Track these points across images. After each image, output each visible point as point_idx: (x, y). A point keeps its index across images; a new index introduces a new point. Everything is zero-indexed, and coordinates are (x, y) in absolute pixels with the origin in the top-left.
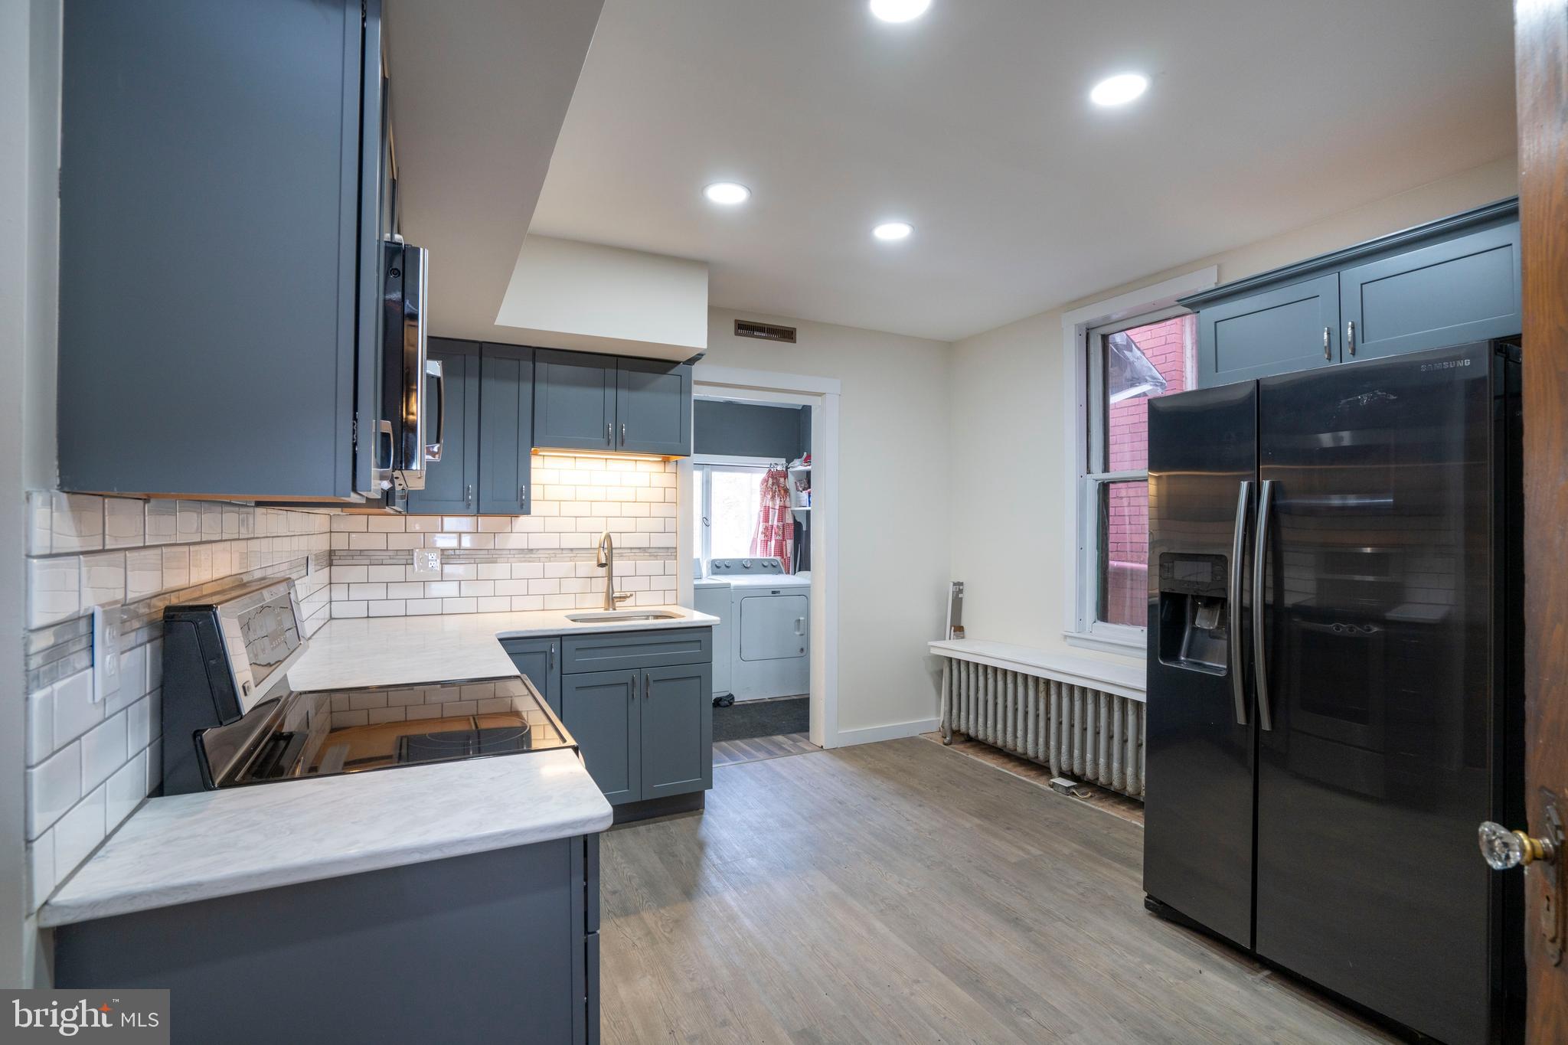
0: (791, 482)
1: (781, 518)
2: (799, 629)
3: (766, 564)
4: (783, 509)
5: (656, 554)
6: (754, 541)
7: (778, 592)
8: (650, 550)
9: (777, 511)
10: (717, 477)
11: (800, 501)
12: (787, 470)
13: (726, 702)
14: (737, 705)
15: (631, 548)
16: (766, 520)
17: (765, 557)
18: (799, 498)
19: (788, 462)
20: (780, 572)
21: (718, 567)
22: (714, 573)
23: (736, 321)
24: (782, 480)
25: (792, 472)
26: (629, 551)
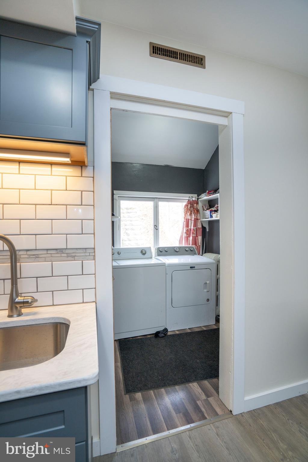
0: (200, 206)
1: (195, 225)
2: (206, 288)
3: (187, 249)
4: (196, 220)
5: (73, 255)
6: (181, 237)
7: (194, 267)
8: (67, 251)
9: (193, 221)
10: (161, 204)
11: (205, 216)
12: (198, 200)
13: (163, 335)
14: (170, 335)
15: (47, 250)
16: (187, 226)
17: (187, 246)
18: (205, 214)
19: (199, 195)
20: (195, 254)
21: (161, 252)
22: (159, 255)
23: (151, 43)
24: (195, 205)
25: (201, 201)
26: (45, 252)
